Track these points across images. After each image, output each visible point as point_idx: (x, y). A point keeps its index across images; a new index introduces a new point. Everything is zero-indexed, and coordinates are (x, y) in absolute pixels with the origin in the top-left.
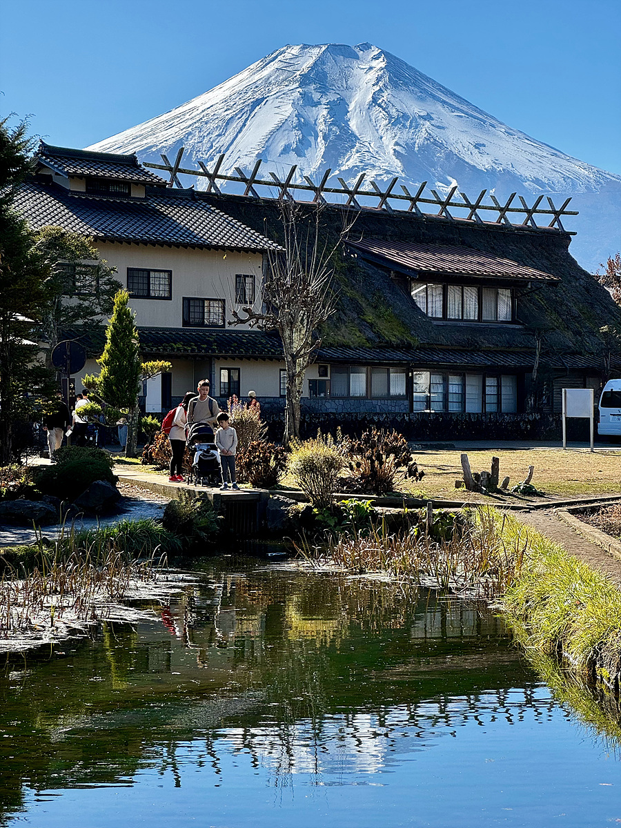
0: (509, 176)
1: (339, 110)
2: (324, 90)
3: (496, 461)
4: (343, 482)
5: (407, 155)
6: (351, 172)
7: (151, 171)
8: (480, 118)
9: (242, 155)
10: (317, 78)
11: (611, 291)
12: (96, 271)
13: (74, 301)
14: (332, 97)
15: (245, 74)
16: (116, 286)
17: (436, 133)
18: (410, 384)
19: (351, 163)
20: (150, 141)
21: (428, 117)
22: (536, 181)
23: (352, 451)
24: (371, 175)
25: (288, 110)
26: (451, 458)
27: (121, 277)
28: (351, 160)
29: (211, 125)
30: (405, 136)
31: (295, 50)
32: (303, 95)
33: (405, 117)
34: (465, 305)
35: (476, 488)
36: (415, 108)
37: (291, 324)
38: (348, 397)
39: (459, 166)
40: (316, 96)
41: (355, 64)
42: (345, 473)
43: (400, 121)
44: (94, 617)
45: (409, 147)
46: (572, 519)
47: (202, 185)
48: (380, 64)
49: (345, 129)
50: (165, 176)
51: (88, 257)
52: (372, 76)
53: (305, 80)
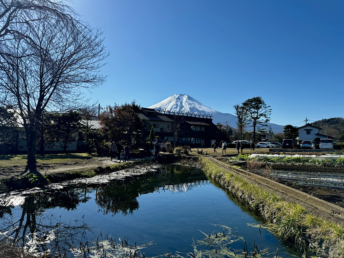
0: (204, 112)
1: (181, 103)
2: (179, 100)
3: (202, 150)
4: (182, 152)
5: (190, 109)
6: (183, 111)
7: (156, 111)
8: (200, 104)
9: (168, 109)
10: (178, 98)
11: (218, 127)
12: (149, 124)
13: (146, 128)
14: (180, 101)
15: (169, 98)
16: (152, 126)
17: (194, 106)
18: (191, 139)
19: (183, 110)
20: (156, 107)
21: (193, 104)
22: (208, 112)
23: (183, 148)
24: (185, 111)
25: (175, 103)
26: (196, 149)
27: (152, 125)
28: (183, 109)
29: (164, 105)
30: (190, 106)
31: (176, 95)
32: (177, 101)
33: (190, 104)
34: (198, 129)
35: (200, 154)
36: (192, 102)
37: (175, 131)
38: (182, 141)
39: (197, 110)
40: (178, 101)
41: (184, 97)
42: (182, 151)
43: (189, 104)
44: (148, 170)
45: (191, 107)
46: (212, 158)
47: (163, 113)
48: (187, 97)
49: (182, 105)
50: (158, 111)
51: (148, 122)
52: (186, 98)
53: (177, 99)
